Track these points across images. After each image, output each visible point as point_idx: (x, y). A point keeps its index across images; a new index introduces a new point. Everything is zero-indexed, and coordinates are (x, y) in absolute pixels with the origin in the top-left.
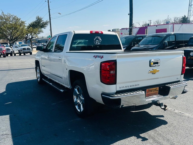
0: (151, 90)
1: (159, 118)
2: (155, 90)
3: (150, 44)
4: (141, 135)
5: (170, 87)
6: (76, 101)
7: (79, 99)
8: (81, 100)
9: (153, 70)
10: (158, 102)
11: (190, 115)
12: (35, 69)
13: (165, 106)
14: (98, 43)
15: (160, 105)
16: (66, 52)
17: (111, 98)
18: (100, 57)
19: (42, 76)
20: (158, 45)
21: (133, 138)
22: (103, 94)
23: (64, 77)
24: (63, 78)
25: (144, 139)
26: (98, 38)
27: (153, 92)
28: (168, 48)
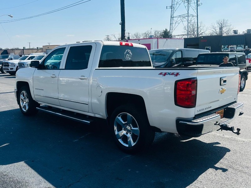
1: (217, 145)
2: (222, 112)
4: (216, 166)
5: (235, 108)
6: (118, 134)
7: (125, 130)
8: (128, 131)
9: (222, 89)
10: (227, 126)
13: (239, 130)
15: (231, 129)
16: (95, 69)
18: (173, 74)
20: (165, 62)
21: (210, 170)
24: (90, 105)
25: (224, 170)
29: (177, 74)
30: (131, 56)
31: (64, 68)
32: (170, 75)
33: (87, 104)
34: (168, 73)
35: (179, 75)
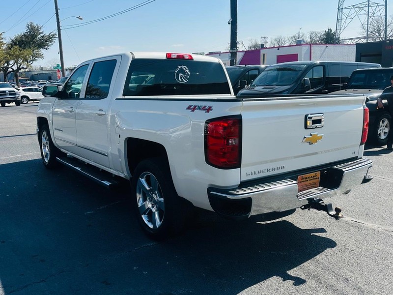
0: (306, 178)
1: (317, 234)
2: (314, 176)
3: (275, 83)
4: (289, 272)
5: (344, 170)
6: (143, 206)
7: (151, 201)
8: (155, 203)
9: (311, 135)
10: (320, 202)
11: (375, 226)
12: (36, 137)
13: (338, 211)
14: (182, 79)
15: (326, 208)
16: (116, 99)
17: (229, 197)
18: (203, 108)
19: (55, 151)
20: (292, 85)
21: (275, 280)
22: (211, 188)
23: (111, 153)
24: (110, 156)
25: (298, 281)
26: (184, 69)
27: (309, 182)
28: (310, 91)
29: (209, 109)
30: (188, 77)
31: (83, 97)
33: (107, 156)
34: (198, 106)
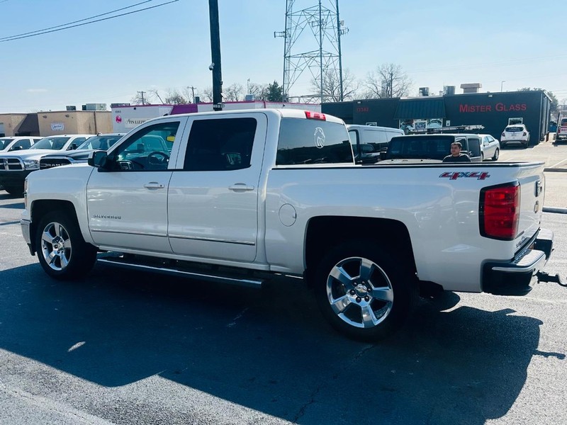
4: (538, 350)
7: (352, 294)
8: (361, 296)
9: (537, 203)
14: (320, 144)
15: (558, 278)
18: (473, 175)
26: (320, 131)
29: (484, 176)
30: (324, 141)
31: (182, 167)
32: (467, 176)
33: (254, 245)
34: (463, 173)
35: (489, 176)
